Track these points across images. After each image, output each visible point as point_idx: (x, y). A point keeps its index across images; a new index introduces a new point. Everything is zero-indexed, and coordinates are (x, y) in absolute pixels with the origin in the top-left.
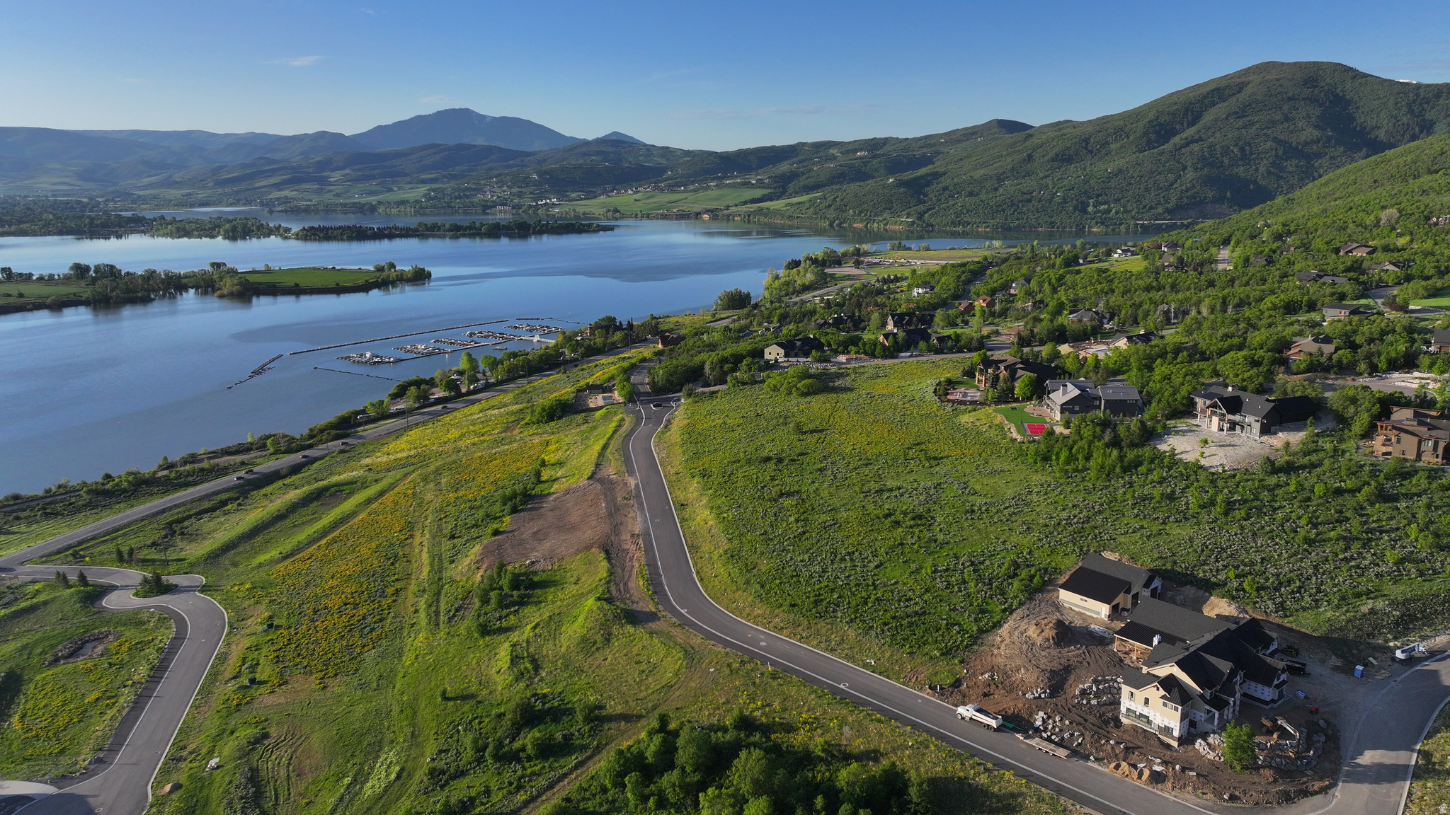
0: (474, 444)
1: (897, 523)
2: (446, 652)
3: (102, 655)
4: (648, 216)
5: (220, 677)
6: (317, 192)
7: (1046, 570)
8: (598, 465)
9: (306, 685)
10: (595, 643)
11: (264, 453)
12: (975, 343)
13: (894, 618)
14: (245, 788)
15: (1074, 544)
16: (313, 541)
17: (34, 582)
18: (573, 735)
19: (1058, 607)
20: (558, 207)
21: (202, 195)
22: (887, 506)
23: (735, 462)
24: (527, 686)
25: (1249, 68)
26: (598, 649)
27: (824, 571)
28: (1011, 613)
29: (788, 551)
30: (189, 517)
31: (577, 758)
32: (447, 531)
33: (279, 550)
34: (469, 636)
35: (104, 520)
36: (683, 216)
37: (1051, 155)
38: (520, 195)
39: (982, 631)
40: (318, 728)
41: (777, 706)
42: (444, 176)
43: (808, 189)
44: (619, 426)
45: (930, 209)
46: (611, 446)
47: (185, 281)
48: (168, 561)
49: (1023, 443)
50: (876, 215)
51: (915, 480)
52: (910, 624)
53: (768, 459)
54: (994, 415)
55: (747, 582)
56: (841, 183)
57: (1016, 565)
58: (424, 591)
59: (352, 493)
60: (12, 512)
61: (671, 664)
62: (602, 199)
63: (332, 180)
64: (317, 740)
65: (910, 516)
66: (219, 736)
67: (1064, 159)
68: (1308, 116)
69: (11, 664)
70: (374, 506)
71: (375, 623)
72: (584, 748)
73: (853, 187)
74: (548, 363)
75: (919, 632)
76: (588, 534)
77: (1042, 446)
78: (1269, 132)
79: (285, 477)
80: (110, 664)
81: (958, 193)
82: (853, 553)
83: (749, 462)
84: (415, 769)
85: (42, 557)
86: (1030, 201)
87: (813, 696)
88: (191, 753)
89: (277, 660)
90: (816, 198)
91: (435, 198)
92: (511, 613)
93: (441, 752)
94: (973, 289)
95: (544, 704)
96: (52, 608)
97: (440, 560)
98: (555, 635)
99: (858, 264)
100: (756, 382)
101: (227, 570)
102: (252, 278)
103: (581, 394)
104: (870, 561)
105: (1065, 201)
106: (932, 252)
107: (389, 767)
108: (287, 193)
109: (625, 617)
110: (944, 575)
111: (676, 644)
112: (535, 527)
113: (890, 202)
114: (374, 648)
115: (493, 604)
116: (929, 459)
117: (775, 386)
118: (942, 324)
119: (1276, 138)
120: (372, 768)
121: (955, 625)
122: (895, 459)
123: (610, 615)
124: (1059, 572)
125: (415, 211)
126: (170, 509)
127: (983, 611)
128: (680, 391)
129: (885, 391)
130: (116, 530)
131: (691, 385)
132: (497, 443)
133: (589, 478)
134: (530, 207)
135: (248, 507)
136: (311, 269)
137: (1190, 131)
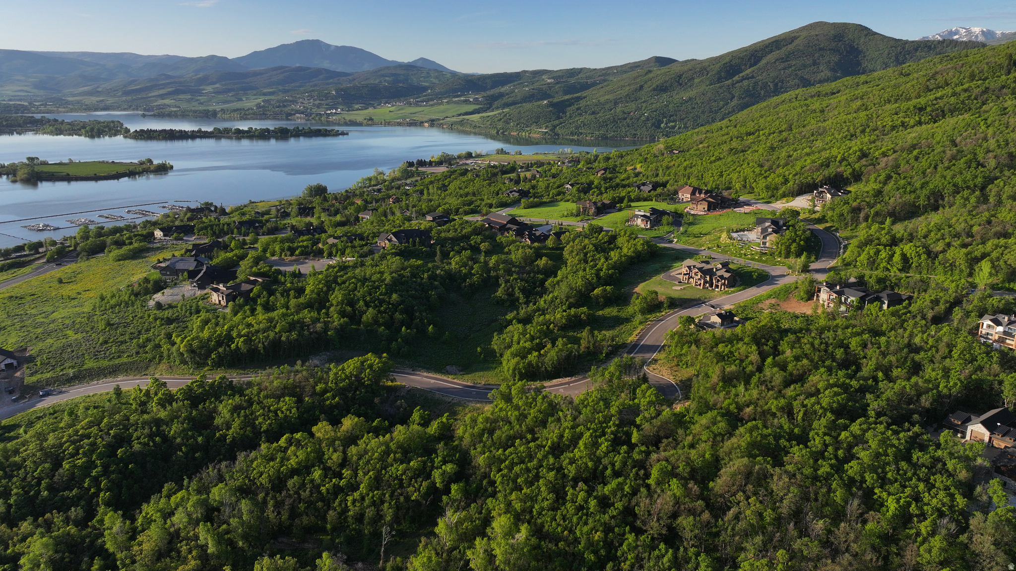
4: (389, 124)
6: (188, 101)
21: (110, 101)
25: (806, 26)
36: (414, 124)
37: (654, 86)
42: (280, 91)
45: (562, 123)
50: (527, 126)
62: (371, 110)
63: (204, 91)
67: (662, 89)
68: (829, 62)
73: (529, 105)
78: (799, 73)
81: (586, 112)
86: (625, 119)
91: (263, 106)
99: (452, 165)
105: (648, 119)
108: (167, 101)
113: (539, 118)
119: (802, 77)
125: (240, 117)
136: (99, 162)
137: (748, 71)
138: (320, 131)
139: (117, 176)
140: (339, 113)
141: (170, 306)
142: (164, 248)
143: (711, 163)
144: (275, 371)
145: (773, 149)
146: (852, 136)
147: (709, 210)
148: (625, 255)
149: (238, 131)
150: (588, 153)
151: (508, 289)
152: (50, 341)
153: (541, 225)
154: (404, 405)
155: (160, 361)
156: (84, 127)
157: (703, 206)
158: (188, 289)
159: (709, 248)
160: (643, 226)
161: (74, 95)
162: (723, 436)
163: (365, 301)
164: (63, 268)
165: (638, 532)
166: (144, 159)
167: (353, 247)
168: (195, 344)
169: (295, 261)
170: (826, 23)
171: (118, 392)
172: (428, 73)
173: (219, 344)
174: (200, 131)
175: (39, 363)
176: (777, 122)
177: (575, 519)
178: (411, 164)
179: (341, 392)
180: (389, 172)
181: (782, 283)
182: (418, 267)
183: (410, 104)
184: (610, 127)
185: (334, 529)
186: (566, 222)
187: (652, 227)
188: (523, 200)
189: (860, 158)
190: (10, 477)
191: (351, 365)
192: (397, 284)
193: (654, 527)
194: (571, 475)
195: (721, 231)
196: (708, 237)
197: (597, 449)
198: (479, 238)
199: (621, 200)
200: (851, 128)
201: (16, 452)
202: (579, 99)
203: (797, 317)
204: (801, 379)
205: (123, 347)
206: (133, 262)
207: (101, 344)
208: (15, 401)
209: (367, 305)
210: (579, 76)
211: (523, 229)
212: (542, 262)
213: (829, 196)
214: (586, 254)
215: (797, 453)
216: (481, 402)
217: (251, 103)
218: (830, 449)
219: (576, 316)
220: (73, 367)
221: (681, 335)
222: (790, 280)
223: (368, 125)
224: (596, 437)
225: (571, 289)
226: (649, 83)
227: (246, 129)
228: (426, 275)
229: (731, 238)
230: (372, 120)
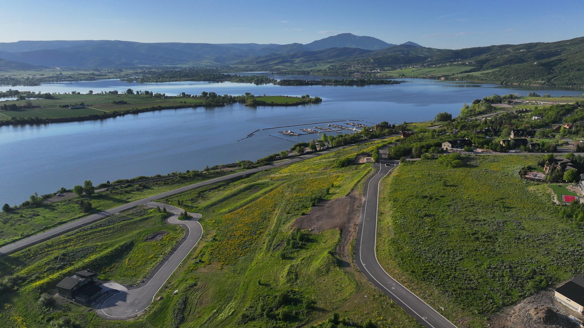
0: (311, 174)
1: (477, 239)
2: (268, 263)
3: (160, 240)
4: (417, 78)
5: (191, 257)
6: (290, 66)
7: (551, 278)
8: (352, 190)
9: (217, 266)
10: (322, 272)
11: (240, 168)
12: (551, 148)
13: (460, 288)
14: (181, 305)
15: (573, 267)
16: (241, 206)
17: (151, 208)
18: (300, 313)
19: (553, 300)
20: (379, 73)
21: (251, 67)
22: (475, 229)
23: (411, 196)
24: (291, 286)
26: (323, 275)
27: (433, 257)
28: (524, 298)
29: (419, 244)
30: (206, 190)
31: (298, 324)
32: (287, 210)
33: (230, 208)
34: (278, 258)
35: (181, 188)
36: (434, 78)
38: (365, 68)
39: (504, 305)
40: (213, 285)
41: (389, 321)
42: (337, 60)
43: (493, 67)
44: (368, 173)
45: (555, 77)
46: (361, 182)
47: (236, 99)
48: (193, 207)
49: (559, 205)
50: (525, 79)
51: (494, 218)
52: (467, 293)
53: (426, 197)
54: (548, 188)
55: (396, 256)
56: (511, 64)
57: (534, 272)
58: (270, 235)
59: (262, 188)
60: (156, 181)
61: (349, 289)
62: (398, 70)
64: (211, 291)
65: (485, 236)
66: (181, 282)
69: (134, 238)
70: (267, 195)
71: (248, 245)
72: (302, 320)
73: (516, 66)
74: (355, 140)
75: (470, 299)
76: (338, 221)
77: (569, 209)
79: (243, 178)
80: (161, 244)
82: (450, 250)
83: (417, 197)
84: (239, 312)
85: (158, 199)
87: (407, 320)
88: (171, 286)
89: (211, 254)
90: (497, 71)
91: (332, 69)
92: (296, 251)
93: (250, 307)
94: (564, 118)
95: (294, 295)
96: (153, 219)
97: (280, 222)
98: (309, 264)
99: (510, 103)
100: (434, 158)
101: (210, 213)
102: (257, 99)
103: (358, 156)
104: (457, 256)
106: (551, 98)
107: (231, 309)
108: (280, 67)
109: (337, 263)
110: (493, 270)
111: (355, 280)
112: (318, 214)
113: (534, 73)
114: (244, 256)
115: (290, 246)
116: (504, 207)
117: (441, 162)
118: (539, 136)
120: (225, 308)
121: (491, 298)
122: (487, 205)
123: (331, 261)
124: (558, 280)
125: (323, 74)
126: (202, 186)
127: (508, 294)
128: (399, 159)
129: (495, 169)
130: (183, 192)
131: (404, 157)
132: (320, 174)
133: (347, 195)
134: (368, 73)
135: (227, 189)
136: (279, 96)
138: (383, 81)
139: (297, 104)
156: (253, 79)
161: (235, 64)
166: (305, 95)
172: (422, 49)
174: (314, 81)
183: (424, 66)
210: (536, 47)
230: (404, 75)
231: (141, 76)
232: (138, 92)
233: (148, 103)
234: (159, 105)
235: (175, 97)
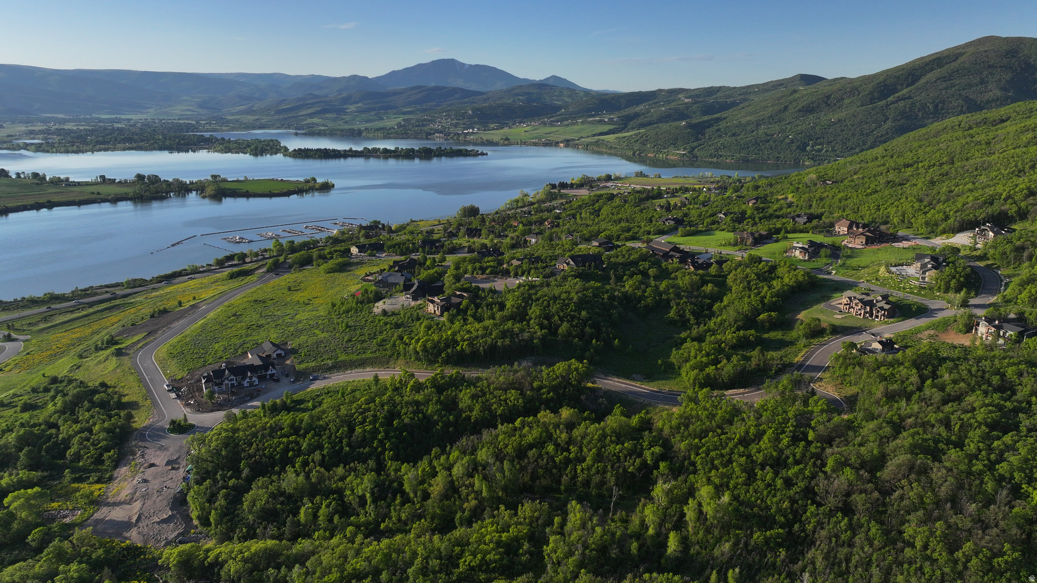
4: (525, 143)
6: (334, 120)
21: (265, 120)
24: (67, 373)
25: (974, 41)
36: (549, 144)
37: (800, 107)
41: (120, 381)
47: (190, 186)
62: (506, 130)
63: (348, 111)
67: (808, 110)
68: (1000, 80)
73: (667, 126)
78: (964, 93)
81: (726, 134)
86: (768, 141)
91: (404, 126)
95: (64, 378)
99: (591, 188)
101: (42, 334)
105: (792, 141)
106: (659, 179)
108: (315, 120)
111: (121, 363)
113: (677, 139)
119: (967, 97)
131: (301, 265)
134: (456, 134)
136: (270, 180)
137: (905, 91)
138: (460, 151)
139: (288, 194)
140: (475, 134)
141: (394, 314)
142: (363, 263)
143: (867, 195)
144: (498, 370)
145: (932, 183)
146: (1020, 171)
147: (867, 244)
148: (787, 285)
149: (386, 151)
150: (730, 177)
151: (679, 311)
152: (303, 338)
153: (701, 253)
154: (605, 402)
155: (398, 357)
156: (249, 146)
157: (861, 240)
158: (403, 300)
159: (868, 281)
160: (801, 257)
161: (232, 114)
162: (889, 438)
163: (559, 316)
164: (281, 278)
165: (819, 505)
166: (309, 178)
167: (536, 268)
168: (429, 344)
169: (486, 279)
170: (997, 38)
171: (376, 379)
172: (561, 92)
173: (447, 346)
174: (351, 150)
175: (303, 354)
176: (938, 154)
177: (765, 492)
178: (554, 186)
179: (554, 389)
180: (534, 193)
181: (940, 316)
182: (597, 288)
183: (544, 124)
184: (751, 149)
185: (566, 490)
186: (726, 251)
187: (810, 258)
188: (680, 229)
189: (1027, 197)
190: (321, 436)
191: (560, 367)
192: (582, 303)
193: (832, 502)
194: (759, 461)
195: (880, 265)
196: (866, 270)
197: (779, 443)
198: (646, 264)
199: (778, 231)
200: (1020, 164)
201: (319, 418)
202: (718, 120)
203: (956, 347)
204: (959, 398)
205: (365, 345)
206: (342, 274)
207: (347, 342)
208: (293, 382)
209: (561, 319)
210: (718, 95)
211: (686, 257)
212: (709, 288)
213: (991, 234)
214: (749, 282)
215: (953, 454)
216: (669, 404)
217: (392, 122)
218: (983, 453)
219: (744, 337)
220: (331, 359)
221: (845, 358)
222: (949, 313)
223: (504, 145)
224: (777, 434)
225: (739, 313)
226: (794, 104)
227: (393, 148)
228: (606, 296)
229: (890, 272)
230: (508, 139)
231: (38, 139)
232: (18, 174)
233: (30, 195)
234: (49, 199)
235: (87, 184)
